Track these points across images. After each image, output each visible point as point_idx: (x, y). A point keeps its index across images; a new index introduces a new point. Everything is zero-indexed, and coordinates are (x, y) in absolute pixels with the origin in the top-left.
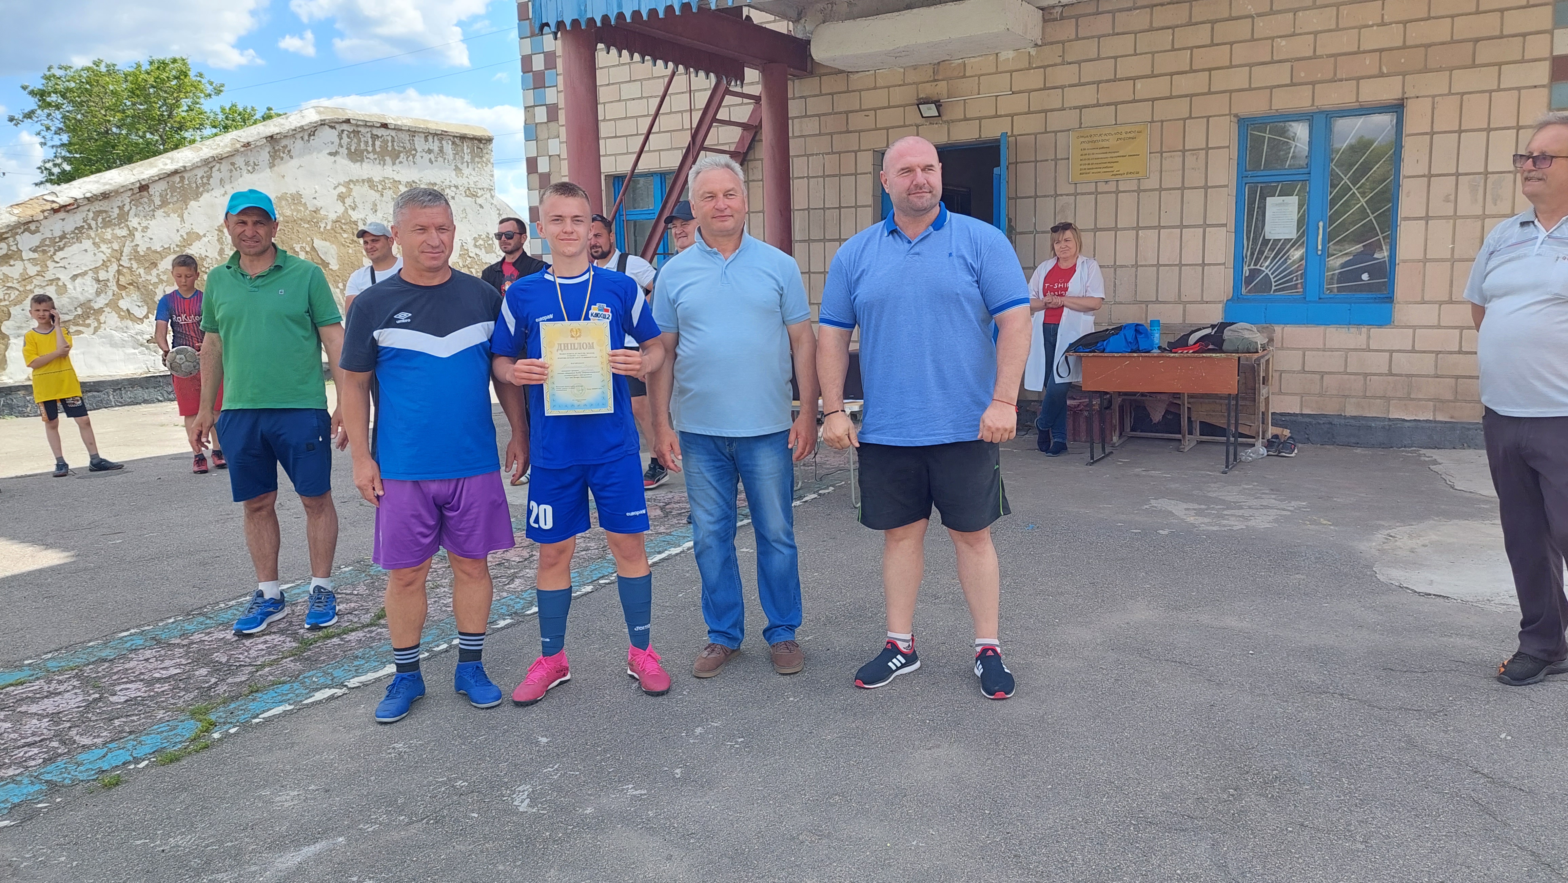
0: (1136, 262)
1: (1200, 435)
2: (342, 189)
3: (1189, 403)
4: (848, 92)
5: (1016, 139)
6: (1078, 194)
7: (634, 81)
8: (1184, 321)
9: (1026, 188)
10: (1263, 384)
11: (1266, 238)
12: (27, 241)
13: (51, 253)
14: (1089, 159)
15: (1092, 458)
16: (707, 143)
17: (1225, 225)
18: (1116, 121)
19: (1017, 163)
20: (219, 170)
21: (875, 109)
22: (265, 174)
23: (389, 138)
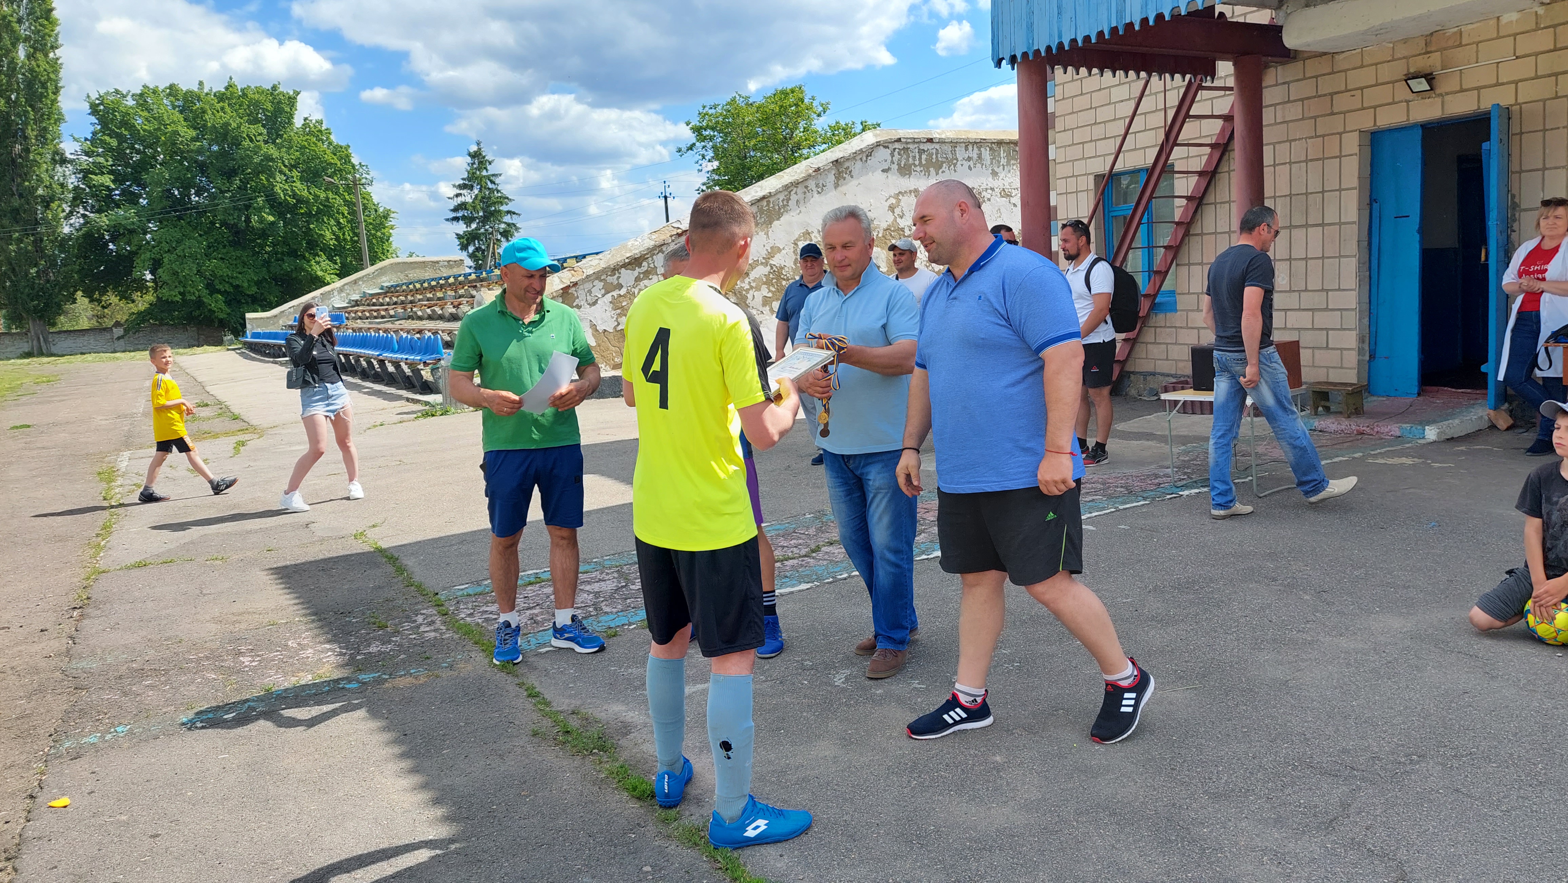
2: (893, 201)
4: (1333, 73)
5: (1521, 108)
20: (796, 193)
21: (1362, 89)
22: (831, 194)
23: (934, 151)
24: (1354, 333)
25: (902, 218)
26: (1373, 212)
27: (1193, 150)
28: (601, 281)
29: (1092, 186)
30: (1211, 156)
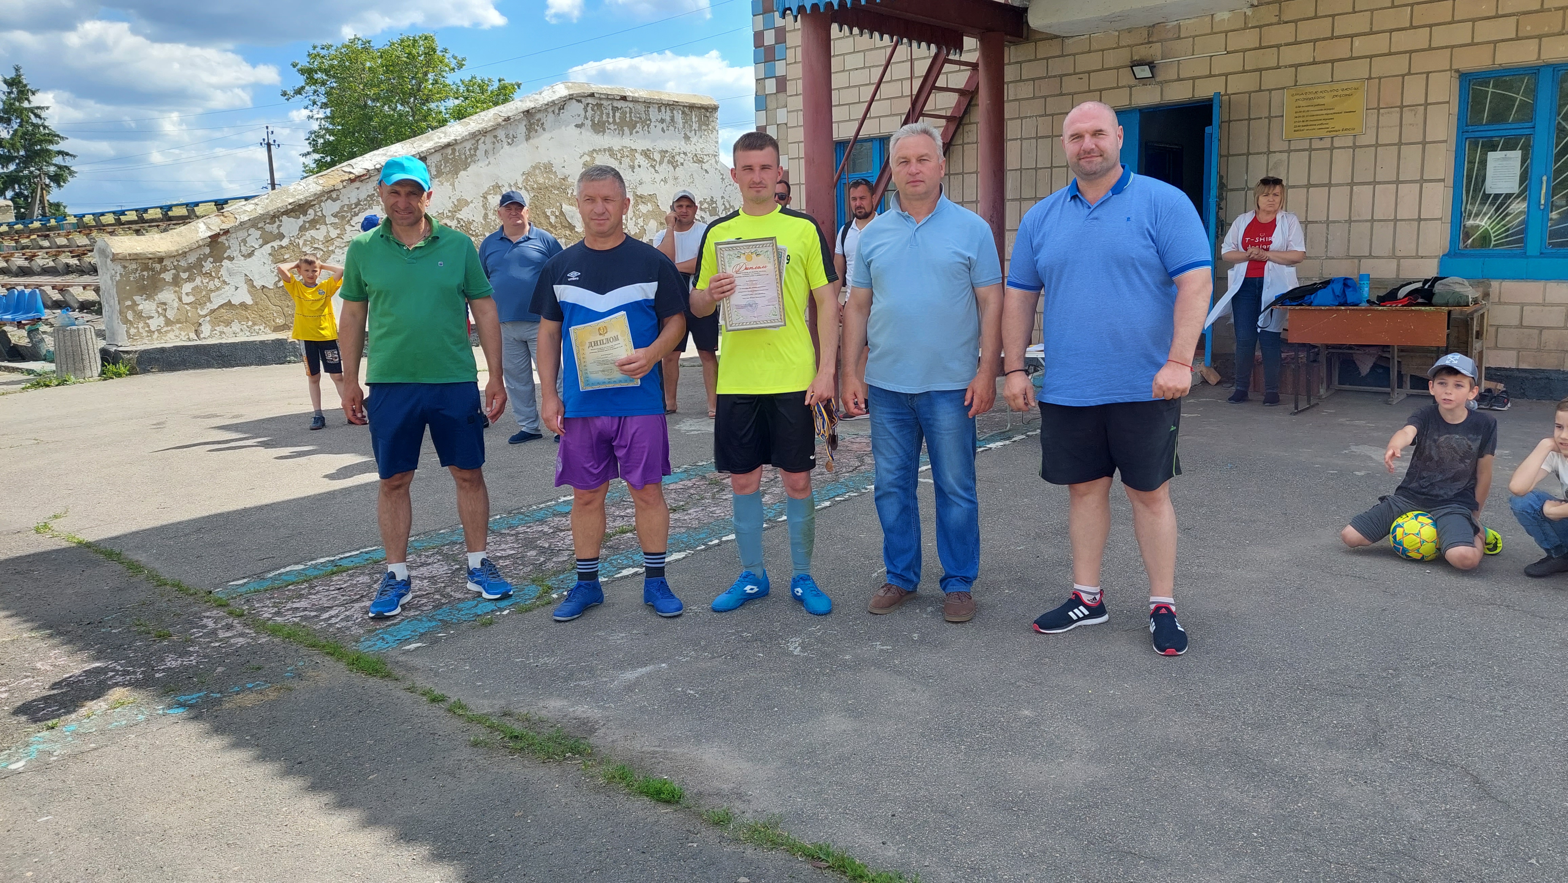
0: (1350, 217)
1: (1411, 388)
2: (587, 158)
3: (1398, 357)
4: (1062, 56)
5: (1230, 98)
6: (1292, 151)
7: (858, 52)
8: (1398, 275)
9: (1238, 145)
10: (1477, 338)
11: (1487, 193)
12: (330, 208)
13: (349, 218)
14: (1303, 116)
15: (1296, 408)
16: (924, 111)
17: (1443, 180)
18: (1332, 77)
19: (1230, 121)
20: (484, 142)
21: (1089, 72)
22: (522, 146)
23: (628, 110)
28: (258, 229)
30: (946, 128)
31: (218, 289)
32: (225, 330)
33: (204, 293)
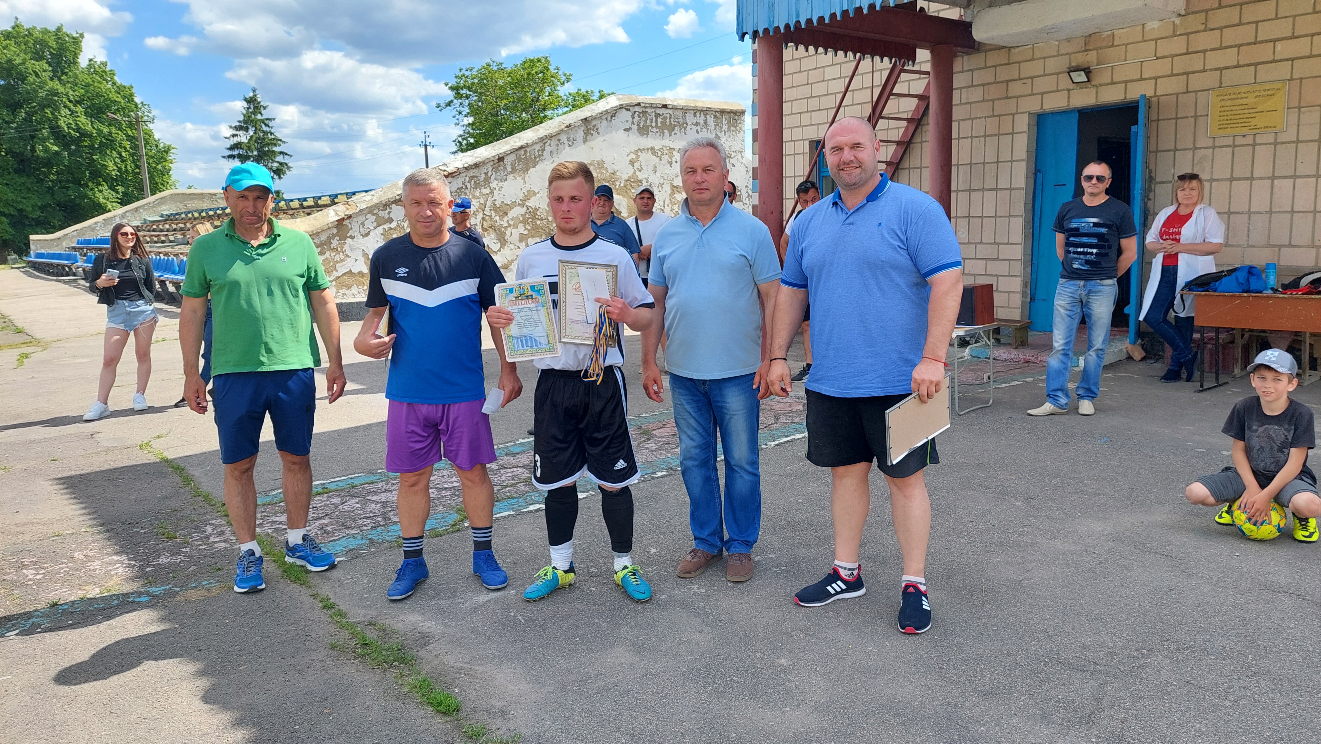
0: (1271, 208)
2: (633, 156)
4: (1009, 63)
5: (1158, 100)
6: (1216, 147)
9: (1166, 142)
14: (1227, 116)
15: (1201, 386)
16: (883, 114)
19: (1158, 120)
20: (550, 145)
21: (1032, 78)
22: (580, 147)
23: (668, 116)
24: (1019, 279)
25: (640, 171)
26: (1038, 180)
27: (893, 123)
28: (373, 214)
29: (807, 150)
30: (907, 128)
31: (342, 261)
32: (347, 292)
33: (332, 264)
